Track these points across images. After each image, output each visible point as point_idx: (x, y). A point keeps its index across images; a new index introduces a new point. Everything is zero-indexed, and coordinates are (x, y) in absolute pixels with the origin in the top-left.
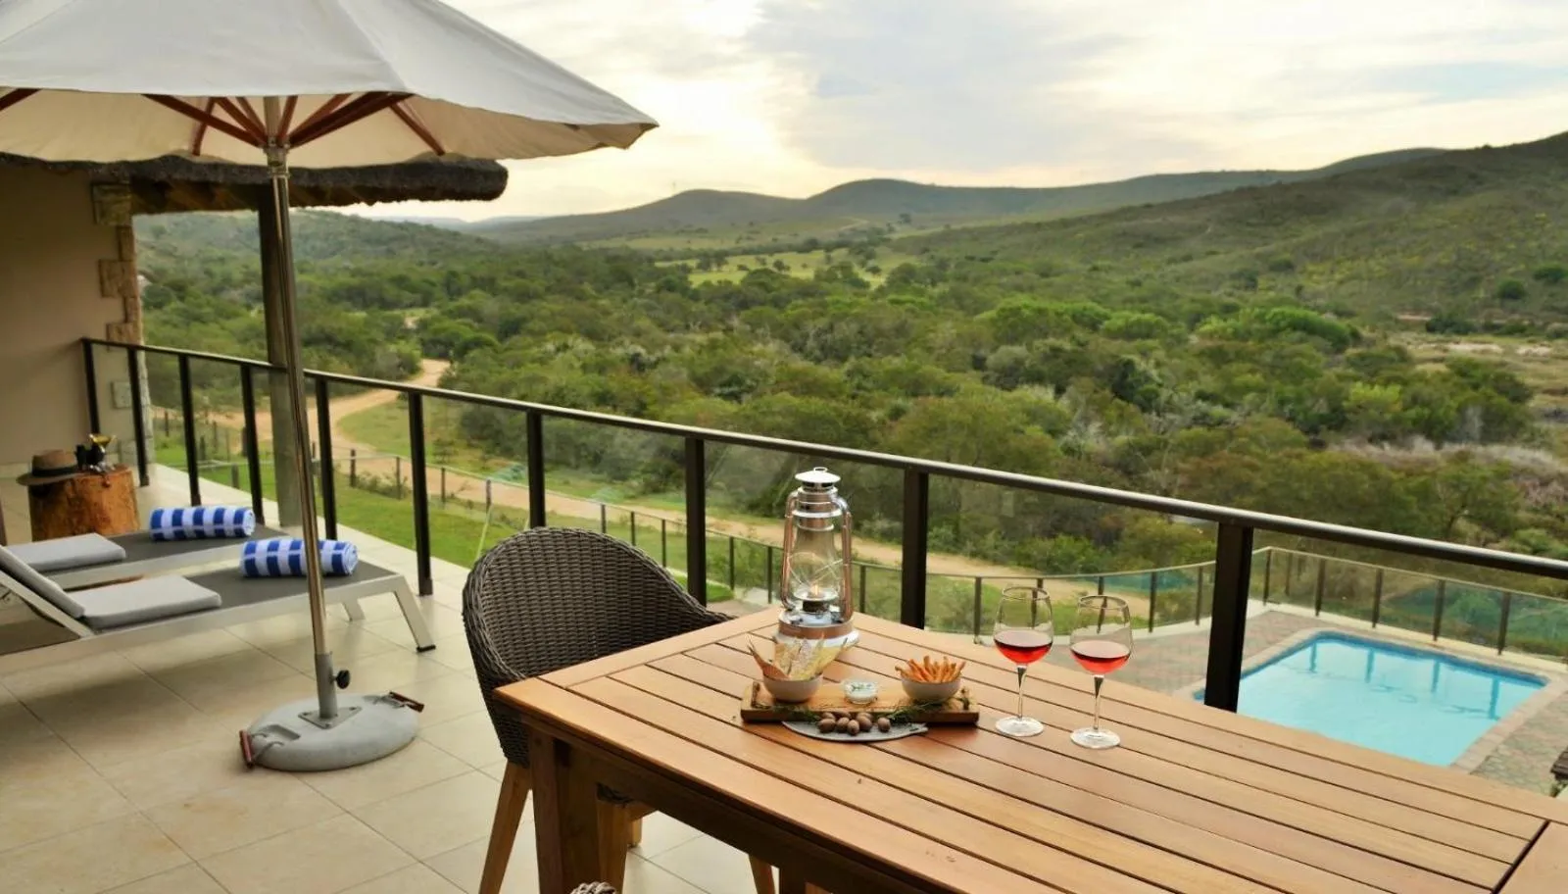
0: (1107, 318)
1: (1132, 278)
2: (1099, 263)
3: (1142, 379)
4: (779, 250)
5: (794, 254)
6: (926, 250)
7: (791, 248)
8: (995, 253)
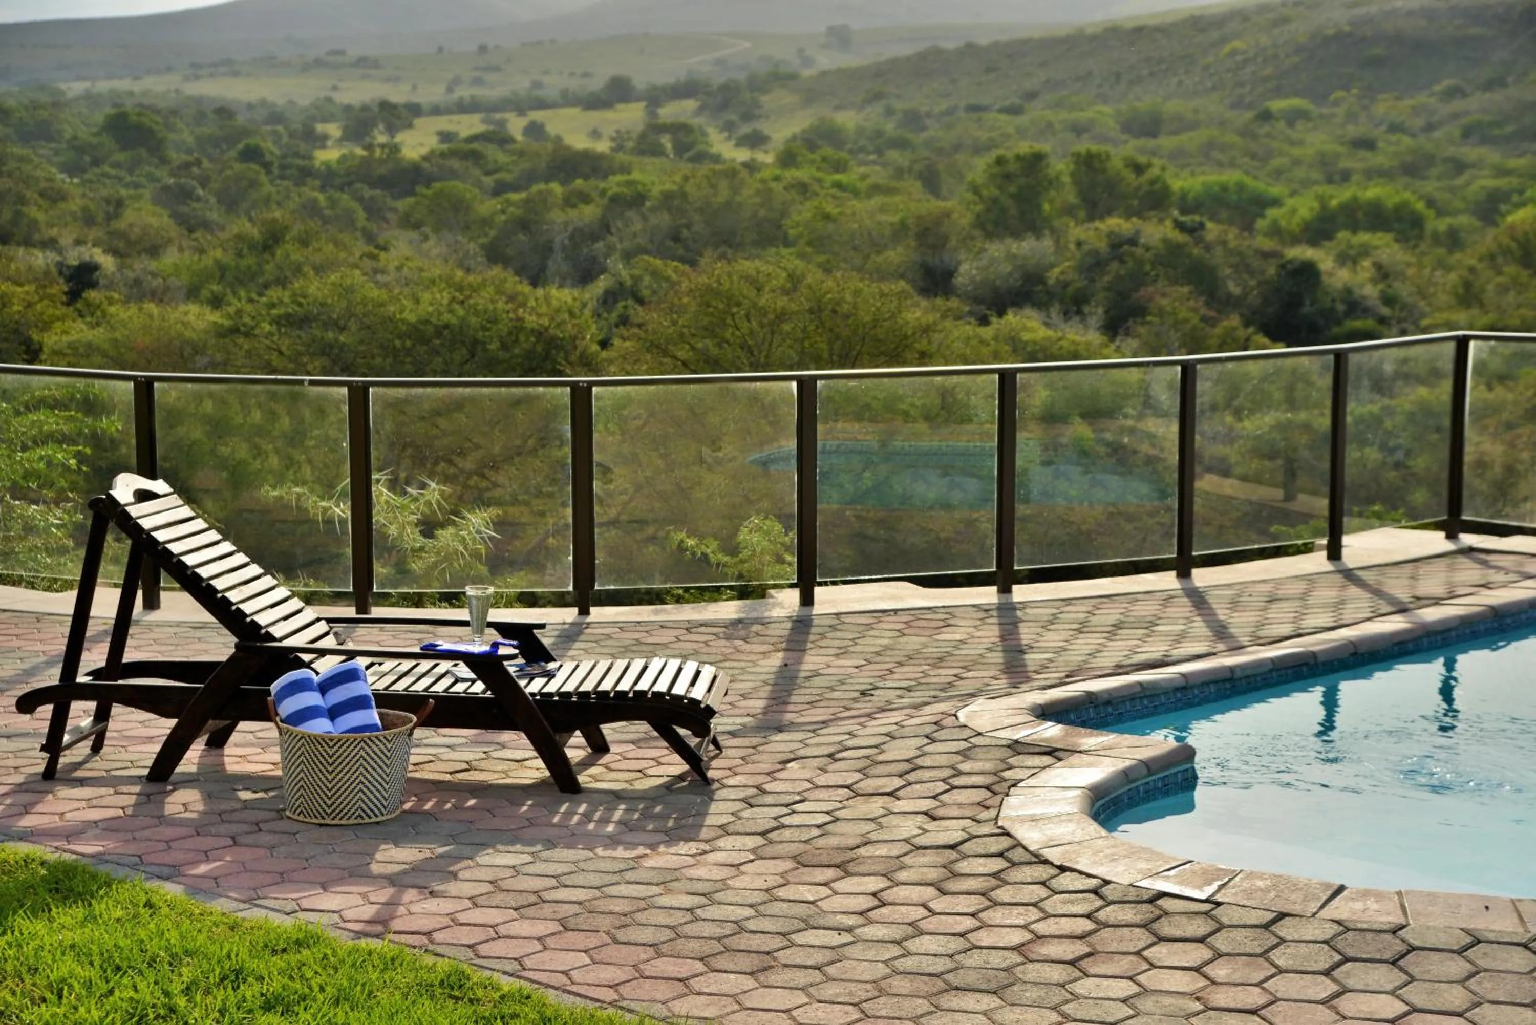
0: (1276, 202)
1: (1352, 131)
2: (1277, 105)
3: (1341, 307)
4: (541, 104)
5: (574, 111)
6: (878, 96)
7: (568, 100)
8: (1032, 96)
